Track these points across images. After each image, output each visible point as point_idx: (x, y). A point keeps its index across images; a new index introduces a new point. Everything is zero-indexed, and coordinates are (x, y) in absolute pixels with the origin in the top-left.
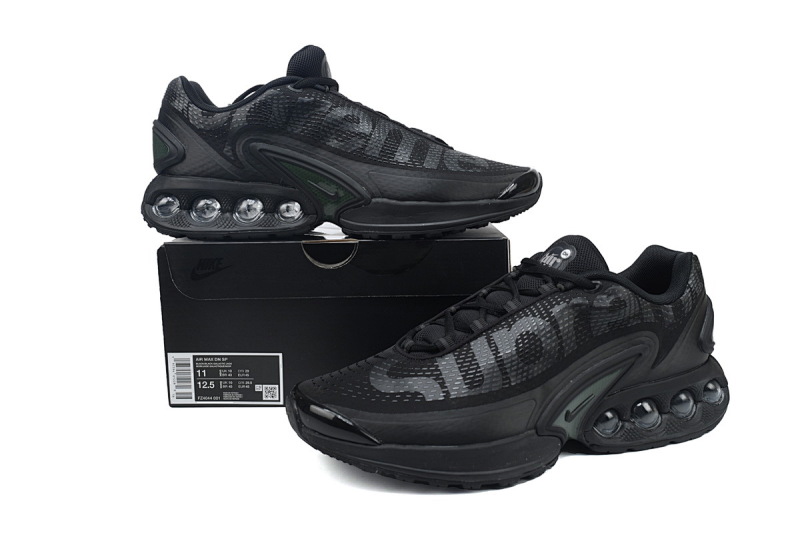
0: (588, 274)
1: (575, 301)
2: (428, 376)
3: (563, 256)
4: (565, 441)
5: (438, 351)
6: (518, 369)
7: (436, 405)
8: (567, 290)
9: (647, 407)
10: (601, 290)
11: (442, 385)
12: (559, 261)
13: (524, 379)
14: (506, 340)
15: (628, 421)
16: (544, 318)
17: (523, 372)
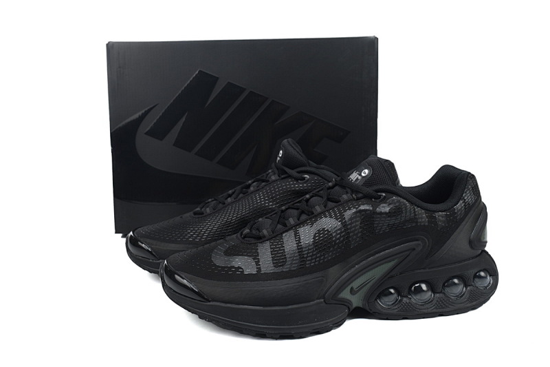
0: (376, 188)
1: (362, 208)
2: (250, 256)
3: (363, 175)
4: (351, 309)
5: (261, 239)
6: (313, 255)
7: (250, 277)
8: (358, 199)
9: (424, 287)
10: (384, 200)
11: (257, 263)
12: (360, 178)
13: (317, 263)
14: (307, 234)
15: (406, 297)
16: (337, 219)
17: (317, 258)
